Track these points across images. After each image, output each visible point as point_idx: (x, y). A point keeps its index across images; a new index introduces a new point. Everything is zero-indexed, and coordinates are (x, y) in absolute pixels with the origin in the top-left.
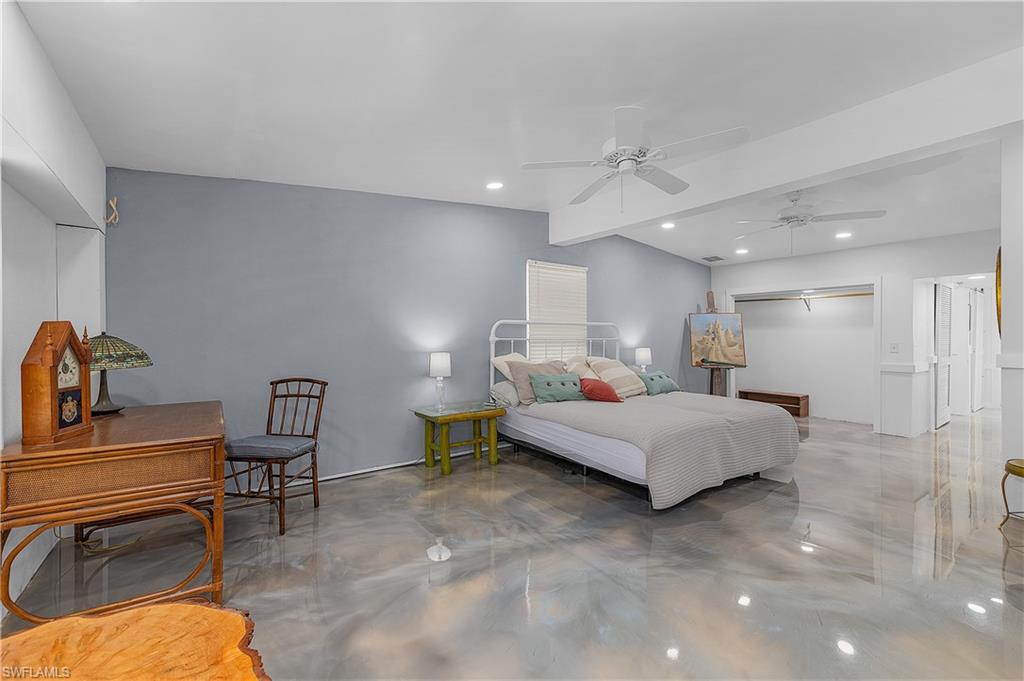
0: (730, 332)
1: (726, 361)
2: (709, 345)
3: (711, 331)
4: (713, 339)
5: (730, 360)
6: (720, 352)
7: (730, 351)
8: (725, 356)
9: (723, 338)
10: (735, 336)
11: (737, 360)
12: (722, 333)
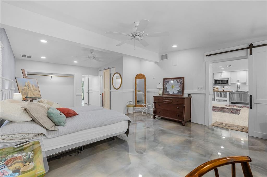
0: (34, 86)
1: (35, 97)
2: (27, 91)
3: (27, 85)
4: (28, 88)
5: (36, 96)
6: (32, 94)
7: (35, 93)
8: (34, 95)
9: (32, 88)
10: (36, 87)
11: (38, 96)
12: (31, 86)
